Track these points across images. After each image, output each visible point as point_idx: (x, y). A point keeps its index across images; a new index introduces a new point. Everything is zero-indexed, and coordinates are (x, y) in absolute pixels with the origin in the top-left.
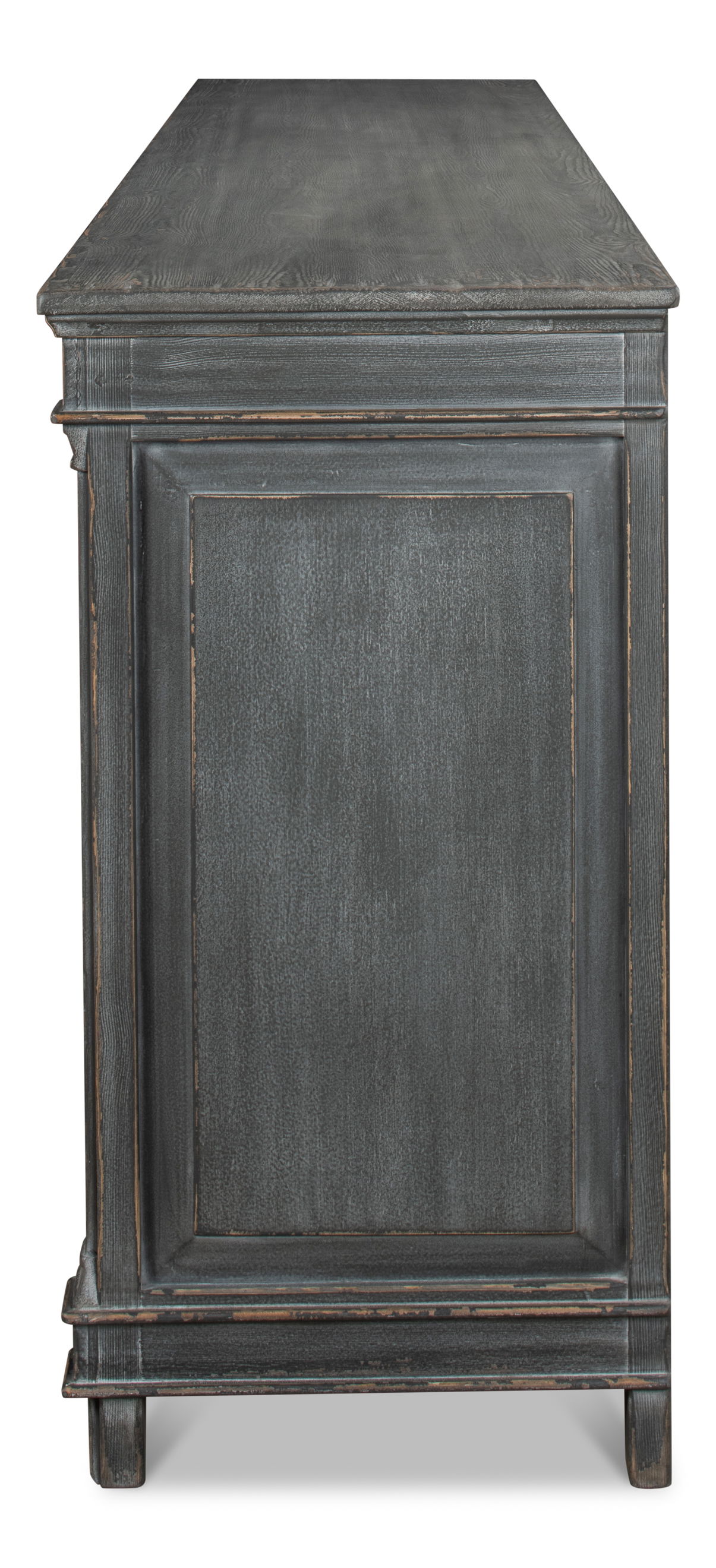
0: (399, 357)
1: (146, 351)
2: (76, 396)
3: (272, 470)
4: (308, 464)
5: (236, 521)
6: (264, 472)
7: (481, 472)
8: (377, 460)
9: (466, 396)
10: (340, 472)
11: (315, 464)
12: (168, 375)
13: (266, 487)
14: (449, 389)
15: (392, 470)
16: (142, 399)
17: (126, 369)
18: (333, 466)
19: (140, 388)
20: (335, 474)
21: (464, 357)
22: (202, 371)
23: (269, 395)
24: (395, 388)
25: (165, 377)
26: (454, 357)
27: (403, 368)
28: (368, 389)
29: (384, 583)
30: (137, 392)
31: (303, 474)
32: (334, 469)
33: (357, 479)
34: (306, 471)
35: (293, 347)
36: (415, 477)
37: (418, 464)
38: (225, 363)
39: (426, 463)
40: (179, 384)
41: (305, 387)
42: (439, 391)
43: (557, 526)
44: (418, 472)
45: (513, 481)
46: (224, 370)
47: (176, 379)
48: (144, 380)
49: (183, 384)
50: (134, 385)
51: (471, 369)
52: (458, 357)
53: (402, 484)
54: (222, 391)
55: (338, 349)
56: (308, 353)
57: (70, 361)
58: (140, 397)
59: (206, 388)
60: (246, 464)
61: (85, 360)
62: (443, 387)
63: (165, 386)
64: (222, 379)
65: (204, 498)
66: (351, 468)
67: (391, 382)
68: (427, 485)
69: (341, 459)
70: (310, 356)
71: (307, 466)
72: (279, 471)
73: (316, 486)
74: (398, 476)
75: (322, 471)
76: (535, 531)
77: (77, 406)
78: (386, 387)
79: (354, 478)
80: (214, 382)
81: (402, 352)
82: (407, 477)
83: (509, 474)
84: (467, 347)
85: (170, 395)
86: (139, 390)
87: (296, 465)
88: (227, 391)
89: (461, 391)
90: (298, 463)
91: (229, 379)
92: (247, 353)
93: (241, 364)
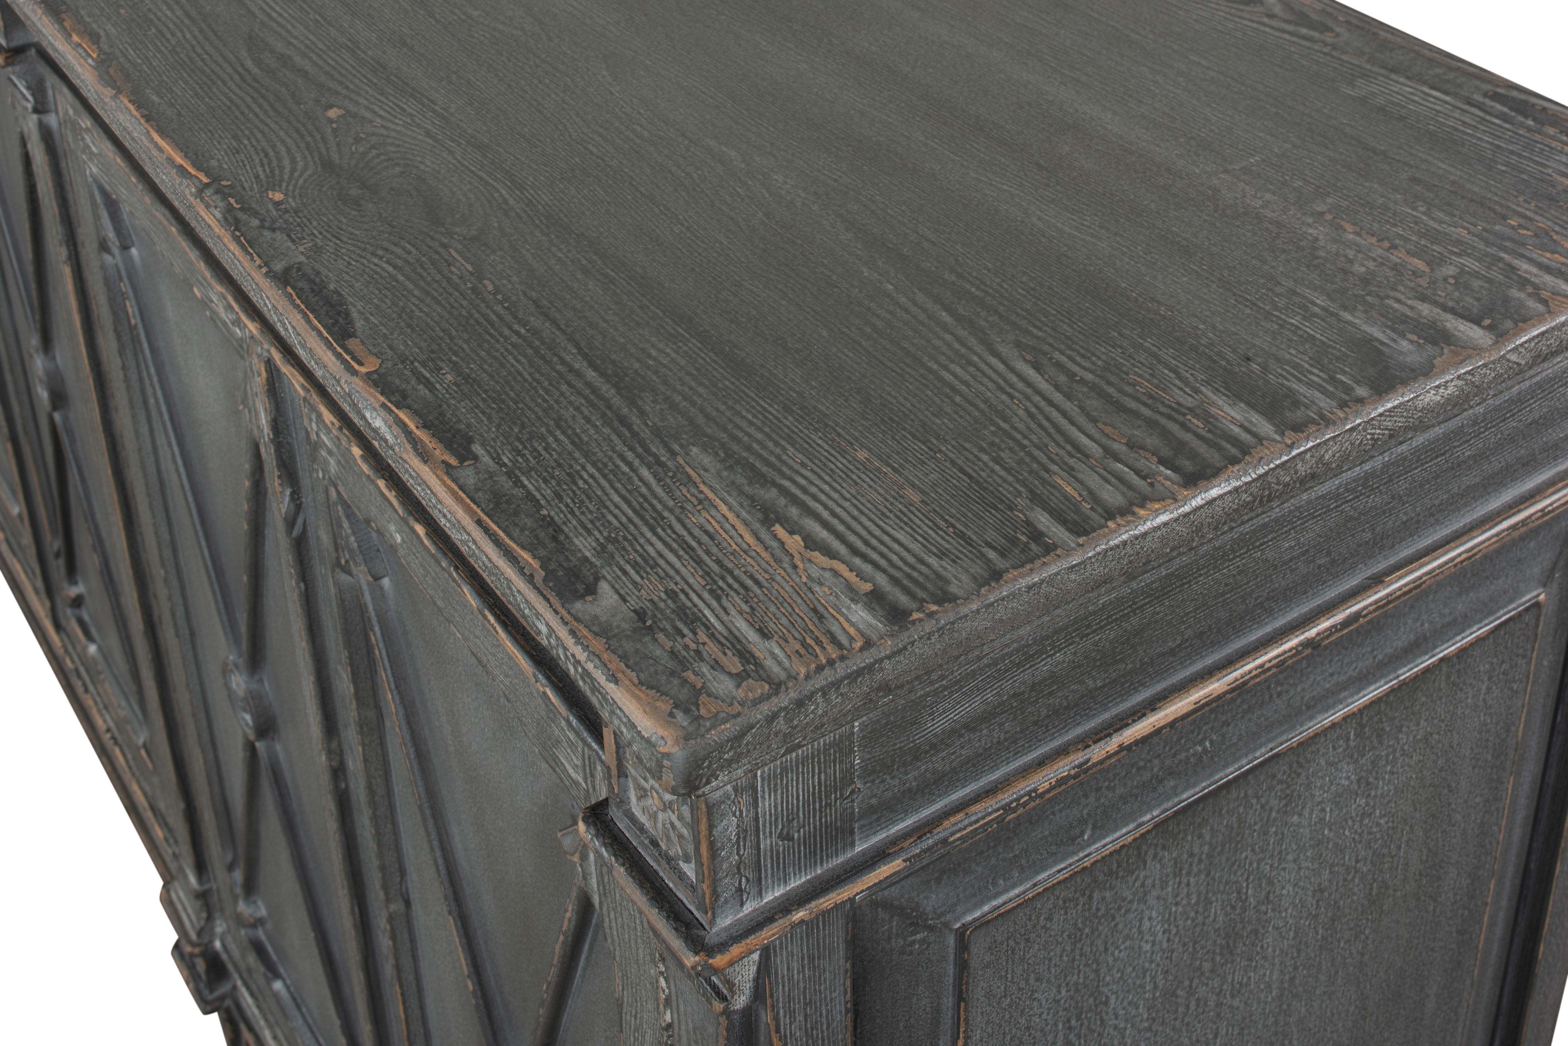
0: (1347, 502)
1: (887, 724)
2: (740, 890)
3: (1098, 800)
4: (1159, 756)
5: (1044, 927)
6: (1085, 812)
7: (1422, 625)
8: (1269, 687)
9: (1437, 520)
10: (1211, 742)
11: (1170, 750)
12: (933, 746)
13: (1091, 836)
14: (1415, 519)
15: (1292, 692)
16: (878, 820)
17: (847, 779)
18: (1200, 737)
19: (874, 801)
20: (1205, 749)
21: (1444, 454)
22: (1004, 702)
23: (1123, 684)
24: (1333, 561)
25: (927, 752)
26: (1431, 460)
27: (1351, 518)
28: (1291, 585)
29: (1270, 882)
30: (870, 810)
31: (1152, 778)
32: (1201, 743)
33: (1240, 738)
34: (1156, 770)
35: (1172, 574)
36: (1328, 686)
37: (1331, 661)
38: (1044, 668)
39: (1344, 651)
40: (954, 753)
41: (1186, 637)
42: (1399, 532)
43: (1518, 655)
44: (1332, 675)
45: (1466, 616)
46: (1045, 679)
47: (948, 746)
48: (883, 781)
49: (963, 747)
50: (862, 801)
51: (1452, 468)
52: (1436, 457)
53: (1309, 708)
54: (1035, 723)
55: (1251, 538)
56: (1199, 570)
57: (720, 828)
58: (874, 817)
59: (1006, 733)
60: (1053, 813)
61: (756, 806)
62: (1404, 523)
63: (926, 771)
64: (1037, 701)
65: (988, 922)
66: (1229, 725)
67: (1329, 553)
68: (1345, 689)
69: (1213, 716)
70: (1201, 575)
71: (1156, 761)
72: (1110, 795)
73: (1175, 788)
74: (1302, 698)
75: (1184, 754)
76: (1490, 679)
77: (742, 905)
78: (1319, 567)
79: (1234, 740)
80: (1022, 713)
81: (1354, 490)
82: (1315, 693)
83: (1460, 607)
84: (1452, 432)
85: (935, 782)
86: (872, 806)
87: (1139, 769)
88: (1048, 716)
89: (1432, 515)
90: (1142, 764)
91: (1051, 694)
92: (1088, 626)
93: (1075, 653)
